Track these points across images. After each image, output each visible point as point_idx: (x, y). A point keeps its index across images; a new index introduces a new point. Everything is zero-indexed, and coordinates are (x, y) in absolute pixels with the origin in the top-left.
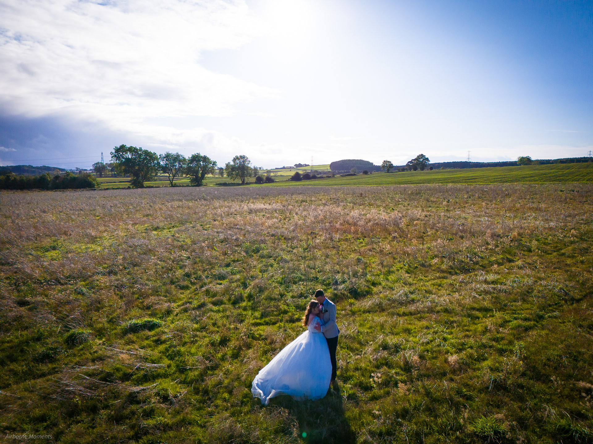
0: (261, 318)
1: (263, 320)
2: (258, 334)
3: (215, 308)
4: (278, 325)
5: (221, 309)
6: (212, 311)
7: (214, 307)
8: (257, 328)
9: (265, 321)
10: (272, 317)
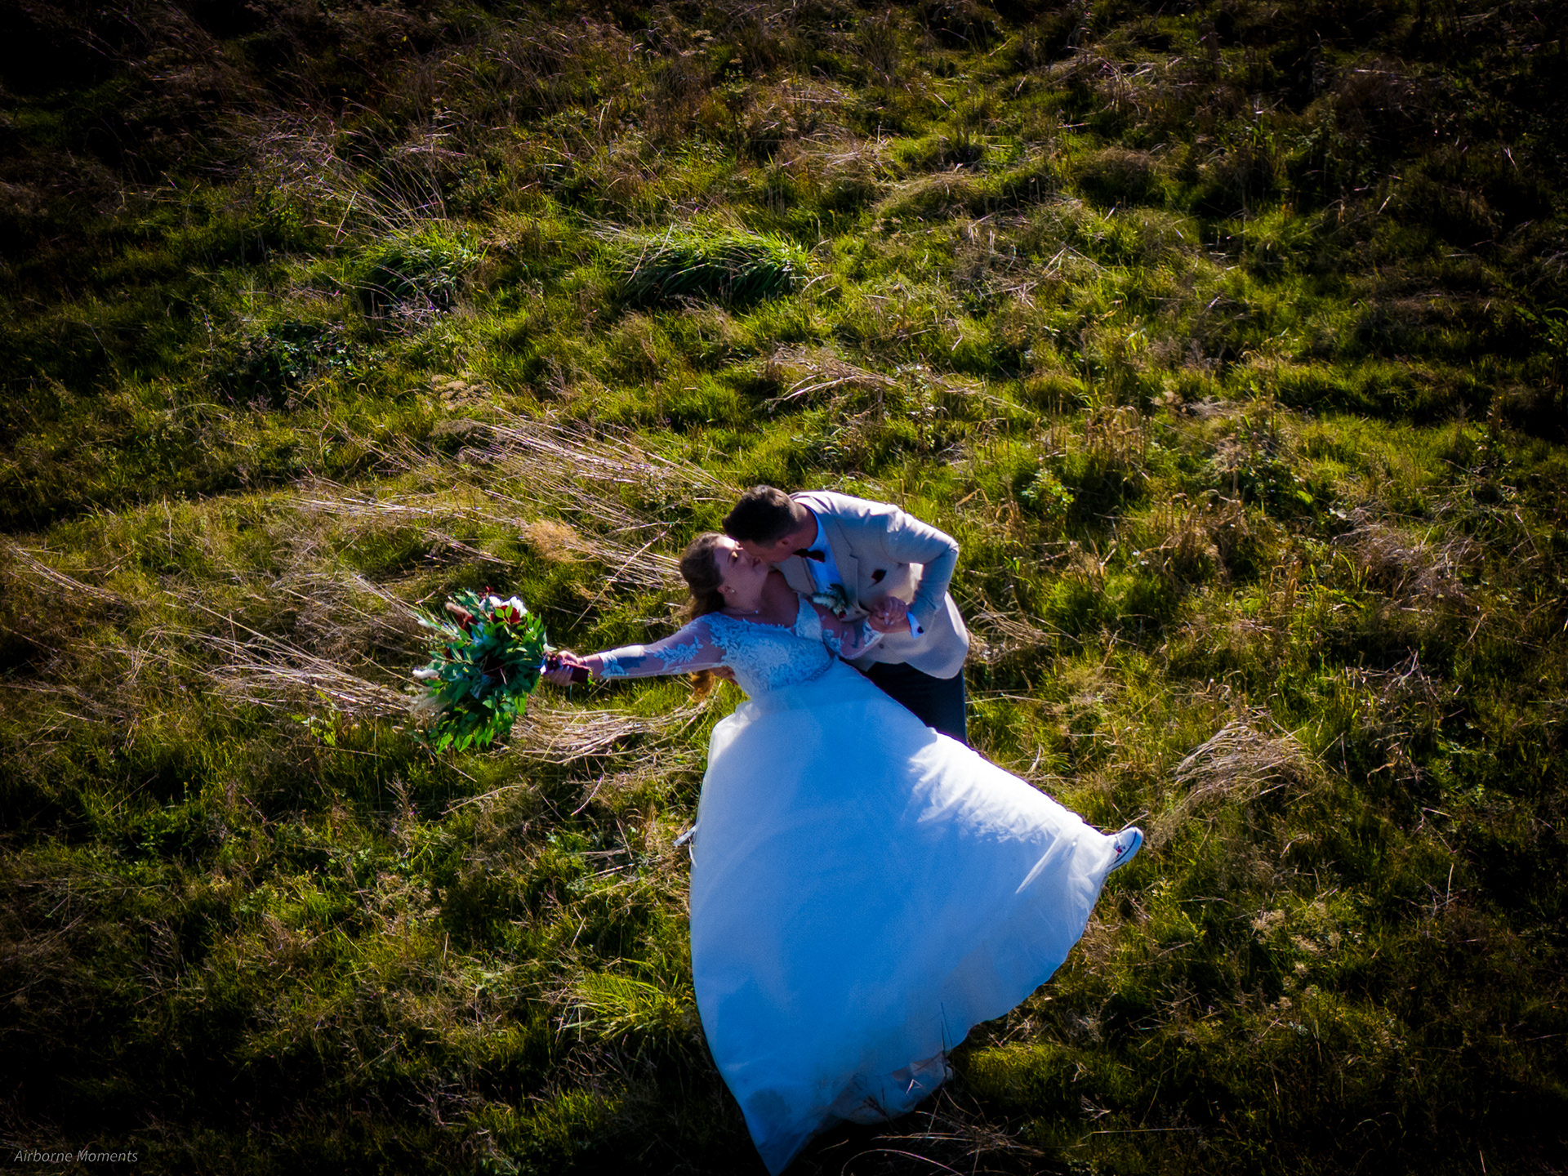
0: (1354, 355)
1: (1363, 374)
2: (1308, 487)
3: (1100, 224)
4: (1446, 436)
5: (1129, 238)
6: (1075, 240)
7: (1091, 214)
8: (1311, 430)
9: (1371, 387)
10: (1421, 368)
